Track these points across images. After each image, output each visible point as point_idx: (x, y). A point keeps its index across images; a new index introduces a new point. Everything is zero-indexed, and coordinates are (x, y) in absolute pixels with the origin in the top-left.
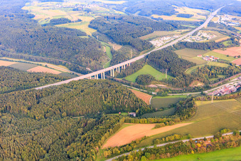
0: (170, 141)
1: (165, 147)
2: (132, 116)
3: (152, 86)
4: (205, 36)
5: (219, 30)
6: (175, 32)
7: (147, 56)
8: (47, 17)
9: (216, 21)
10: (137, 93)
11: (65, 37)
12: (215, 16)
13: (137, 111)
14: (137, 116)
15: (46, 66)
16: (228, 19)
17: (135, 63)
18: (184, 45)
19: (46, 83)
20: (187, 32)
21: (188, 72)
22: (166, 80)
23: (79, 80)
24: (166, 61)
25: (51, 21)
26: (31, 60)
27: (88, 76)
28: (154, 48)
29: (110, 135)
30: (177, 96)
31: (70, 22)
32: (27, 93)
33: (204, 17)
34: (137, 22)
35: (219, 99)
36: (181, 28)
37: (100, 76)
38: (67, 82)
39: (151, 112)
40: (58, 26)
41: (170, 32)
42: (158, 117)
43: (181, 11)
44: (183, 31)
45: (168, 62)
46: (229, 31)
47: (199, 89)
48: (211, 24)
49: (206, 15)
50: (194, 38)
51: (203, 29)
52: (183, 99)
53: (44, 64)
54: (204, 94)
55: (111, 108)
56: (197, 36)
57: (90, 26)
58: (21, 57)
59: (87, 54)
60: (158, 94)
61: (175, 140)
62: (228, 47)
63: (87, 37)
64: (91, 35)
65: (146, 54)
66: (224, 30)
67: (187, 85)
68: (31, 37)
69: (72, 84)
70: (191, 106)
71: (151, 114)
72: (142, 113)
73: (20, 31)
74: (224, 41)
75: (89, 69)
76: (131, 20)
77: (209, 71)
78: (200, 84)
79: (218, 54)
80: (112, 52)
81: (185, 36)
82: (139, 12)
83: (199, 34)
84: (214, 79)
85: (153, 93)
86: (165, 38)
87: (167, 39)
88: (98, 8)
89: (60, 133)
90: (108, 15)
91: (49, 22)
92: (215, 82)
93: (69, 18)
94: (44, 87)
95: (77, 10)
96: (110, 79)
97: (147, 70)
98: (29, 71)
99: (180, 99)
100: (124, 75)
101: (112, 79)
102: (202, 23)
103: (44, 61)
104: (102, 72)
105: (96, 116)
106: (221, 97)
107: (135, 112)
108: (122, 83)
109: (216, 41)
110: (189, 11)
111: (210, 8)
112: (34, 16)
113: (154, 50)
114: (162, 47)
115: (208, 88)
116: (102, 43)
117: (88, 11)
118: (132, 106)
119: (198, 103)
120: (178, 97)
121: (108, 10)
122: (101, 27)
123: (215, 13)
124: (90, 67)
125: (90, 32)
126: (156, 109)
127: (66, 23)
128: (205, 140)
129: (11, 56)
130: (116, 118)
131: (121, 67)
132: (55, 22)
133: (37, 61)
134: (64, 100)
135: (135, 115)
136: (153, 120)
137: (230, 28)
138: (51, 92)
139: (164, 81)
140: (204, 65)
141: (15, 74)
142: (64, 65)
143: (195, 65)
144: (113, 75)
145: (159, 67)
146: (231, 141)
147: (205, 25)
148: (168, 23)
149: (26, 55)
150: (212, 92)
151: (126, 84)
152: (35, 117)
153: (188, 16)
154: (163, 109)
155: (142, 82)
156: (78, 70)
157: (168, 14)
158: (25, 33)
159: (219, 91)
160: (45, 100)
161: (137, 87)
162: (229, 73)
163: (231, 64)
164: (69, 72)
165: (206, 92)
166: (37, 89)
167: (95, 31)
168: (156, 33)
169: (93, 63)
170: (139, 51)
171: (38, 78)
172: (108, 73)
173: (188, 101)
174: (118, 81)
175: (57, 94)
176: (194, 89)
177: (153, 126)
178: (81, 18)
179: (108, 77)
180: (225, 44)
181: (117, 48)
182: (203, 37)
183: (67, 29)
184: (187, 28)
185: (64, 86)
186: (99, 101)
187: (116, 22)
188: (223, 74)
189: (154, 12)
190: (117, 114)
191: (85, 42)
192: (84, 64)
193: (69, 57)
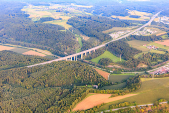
0: (121, 107)
1: (118, 111)
2: (95, 88)
3: (110, 66)
4: (149, 31)
5: (159, 27)
6: (128, 28)
7: (107, 45)
8: (38, 16)
9: (157, 20)
10: (100, 71)
11: (50, 30)
12: (156, 17)
13: (99, 84)
14: (98, 88)
15: (36, 51)
16: (165, 20)
17: (99, 49)
18: (134, 37)
19: (35, 63)
20: (136, 28)
21: (136, 57)
22: (120, 62)
23: (59, 61)
24: (120, 48)
25: (41, 19)
26: (26, 46)
27: (65, 58)
28: (112, 39)
29: (79, 101)
31: (54, 20)
32: (21, 69)
33: (149, 18)
34: (101, 21)
35: (158, 77)
36: (132, 25)
37: (73, 59)
38: (50, 62)
39: (109, 85)
40: (45, 22)
41: (124, 28)
42: (113, 89)
43: (132, 13)
44: (133, 27)
45: (122, 49)
46: (166, 28)
47: (144, 70)
48: (153, 23)
49: (150, 17)
50: (141, 32)
51: (147, 26)
52: (132, 77)
53: (35, 49)
54: (147, 73)
55: (80, 81)
56: (143, 31)
57: (67, 23)
58: (19, 44)
59: (65, 43)
60: (114, 72)
61: (126, 106)
62: (165, 39)
63: (65, 31)
64: (68, 29)
66: (163, 27)
67: (135, 66)
68: (26, 30)
69: (53, 64)
70: (138, 81)
71: (108, 87)
72: (102, 86)
73: (19, 25)
74: (162, 35)
75: (66, 53)
76: (97, 19)
77: (151, 56)
78: (144, 66)
79: (158, 44)
80: (83, 42)
81: (135, 31)
82: (102, 13)
83: (144, 30)
84: (155, 62)
85: (111, 71)
86: (120, 32)
87: (122, 33)
88: (74, 10)
89: (43, 99)
90: (81, 15)
91: (39, 20)
92: (155, 64)
93: (53, 17)
94: (33, 66)
95: (59, 11)
96: (80, 61)
97: (107, 55)
98: (24, 54)
99: (130, 76)
100: (91, 58)
101: (82, 61)
102: (147, 22)
103: (34, 47)
104: (75, 55)
105: (69, 87)
106: (159, 75)
107: (97, 85)
108: (89, 63)
109: (157, 35)
110: (138, 13)
112: (29, 15)
113: (112, 41)
114: (118, 39)
115: (150, 68)
116: (76, 35)
117: (67, 12)
118: (95, 81)
119: (142, 80)
120: (128, 74)
121: (81, 12)
122: (75, 24)
123: (156, 15)
124: (66, 52)
125: (67, 27)
126: (113, 83)
127: (51, 20)
128: (147, 106)
129: (12, 43)
130: (84, 89)
131: (88, 52)
132: (43, 20)
133: (30, 47)
134: (47, 75)
135: (97, 87)
136: (109, 91)
137: (167, 26)
138: (38, 69)
139: (118, 63)
140: (147, 52)
141: (14, 56)
142: (49, 50)
143: (141, 52)
144: (83, 58)
145: (116, 53)
146: (166, 108)
147: (149, 24)
148: (123, 22)
149: (22, 43)
150: (153, 71)
151: (91, 64)
152: (26, 87)
153: (137, 17)
154: (118, 83)
155: (103, 63)
156: (58, 53)
157: (123, 16)
158: (22, 27)
159: (158, 71)
160: (34, 75)
161: (99, 67)
162: (165, 58)
163: (167, 52)
164: (52, 55)
165: (148, 71)
166: (28, 67)
167: (71, 26)
168: (114, 29)
169: (69, 49)
170: (102, 41)
171: (30, 59)
172: (79, 57)
173: (135, 78)
174: (86, 62)
175: (42, 71)
176: (140, 69)
177: (109, 95)
178: (61, 17)
179: (79, 59)
180: (163, 37)
181: (86, 38)
182: (147, 32)
183: (51, 25)
184: (136, 25)
185: (48, 65)
186: (72, 77)
187: (86, 20)
188: (161, 59)
189: (113, 14)
190: (84, 86)
191: (63, 34)
192: (62, 50)
193: (52, 45)
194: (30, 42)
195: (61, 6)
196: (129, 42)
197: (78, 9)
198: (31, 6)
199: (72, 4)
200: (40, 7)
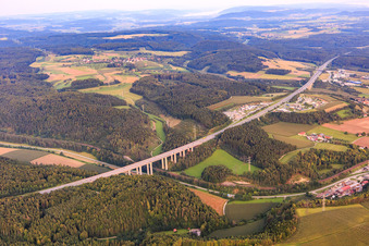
2: (193, 235)
3: (227, 183)
4: (310, 103)
5: (332, 92)
6: (264, 97)
7: (219, 137)
8: (67, 78)
9: (325, 78)
10: (205, 196)
11: (93, 108)
12: (324, 72)
13: (203, 227)
14: (202, 235)
15: (61, 154)
16: (343, 76)
17: (201, 147)
18: (277, 117)
19: (58, 183)
20: (282, 97)
21: (284, 160)
22: (249, 173)
23: (111, 177)
24: (249, 143)
25: (74, 83)
26: (39, 145)
27: (127, 169)
28: (231, 122)
30: (267, 199)
31: (102, 84)
32: (26, 199)
33: (307, 74)
34: (204, 83)
35: (334, 205)
36: (272, 91)
37: (144, 169)
38: (91, 180)
39: (226, 227)
40: (82, 91)
41: (255, 98)
42: (236, 236)
43: (271, 64)
44: (275, 95)
45: (252, 145)
46: (346, 95)
47: (302, 188)
48: (318, 84)
49: (311, 71)
50: (292, 106)
51: (306, 92)
52: (277, 205)
53: (59, 151)
54: (311, 196)
56: (297, 103)
57: (132, 91)
58: (24, 141)
59: (127, 135)
60: (238, 197)
62: (345, 119)
63: (127, 107)
64: (133, 104)
65: (219, 132)
66: (339, 92)
67: (283, 182)
68: (41, 109)
69: (99, 183)
70: (290, 216)
71: (226, 232)
72: (210, 230)
73: (24, 99)
74: (338, 110)
75: (128, 158)
76: (195, 80)
77: (317, 158)
78: (303, 180)
79: (330, 130)
80: (166, 130)
81: (279, 103)
82: (207, 68)
83: (300, 99)
84: (326, 171)
85: (229, 195)
86: (247, 106)
87: (250, 108)
88: (146, 62)
90: (161, 73)
91: (69, 85)
92: (328, 176)
93: (101, 78)
94: (54, 189)
95: (114, 66)
96: (160, 173)
97: (220, 157)
98: (34, 162)
99: (273, 205)
100: (183, 167)
101: (165, 174)
102: (304, 82)
103: (58, 146)
104: (148, 162)
105: (136, 235)
106: (337, 200)
107: (199, 227)
108: (180, 179)
109: (327, 110)
110: (284, 64)
111: (316, 59)
112: (47, 77)
113: (230, 126)
114: (244, 122)
115: (316, 185)
116: (151, 116)
117: (130, 67)
118: (195, 219)
119: (301, 212)
120: (269, 201)
121: (161, 66)
122: (149, 92)
123: (324, 67)
124: (130, 154)
125: (132, 99)
126: (234, 222)
127: (96, 86)
129: (8, 140)
130: (168, 240)
131: (178, 154)
132: (78, 85)
133: (48, 146)
134: (84, 211)
135: (199, 233)
137: (348, 90)
138: (66, 196)
139: (246, 176)
140: (308, 149)
141: (11, 169)
142: (90, 152)
143: (295, 148)
144: (166, 166)
145: (239, 153)
147: (309, 86)
148: (253, 83)
149: (32, 138)
150: (323, 192)
151: (185, 181)
152: (35, 240)
153: (283, 72)
154: (245, 222)
155: (213, 178)
156: (111, 158)
157: (253, 71)
158: (31, 103)
159: (334, 190)
160: (54, 211)
161: (203, 186)
162: (349, 160)
163: (351, 146)
164: (97, 162)
165: (314, 192)
166: (42, 192)
167: (139, 97)
168: (234, 99)
169: (135, 148)
170: (207, 128)
171: (47, 174)
172: (157, 164)
173: (284, 209)
174: (173, 177)
175: (74, 201)
176: (294, 187)
178: (119, 78)
179: (158, 170)
180: (341, 114)
181: (173, 123)
182: (306, 104)
183: (97, 95)
184: (281, 91)
185: (87, 186)
186: (141, 211)
187: (172, 83)
188: (340, 162)
189: (231, 68)
190: (170, 233)
191: (123, 116)
192: (120, 150)
193: (98, 139)
194: (49, 135)
195: (117, 55)
196: (266, 128)
197: (156, 59)
198: (52, 57)
199: (143, 50)
200: (72, 57)
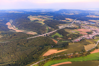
0: (61, 55)
3: (58, 38)
4: (73, 26)
6: (65, 24)
7: (57, 31)
10: (54, 40)
11: (37, 25)
16: (78, 22)
17: (54, 32)
18: (67, 28)
21: (68, 35)
23: (39, 36)
24: (62, 32)
26: (28, 31)
27: (42, 35)
29: (45, 52)
30: (64, 41)
36: (67, 23)
37: (45, 35)
39: (57, 46)
42: (59, 48)
43: (67, 19)
46: (79, 25)
47: (70, 40)
48: (74, 23)
49: (73, 20)
50: (69, 26)
51: (72, 24)
52: (66, 43)
53: (31, 32)
55: (46, 44)
57: (43, 22)
58: (25, 30)
59: (42, 30)
60: (59, 41)
61: (63, 54)
66: (77, 24)
67: (67, 39)
68: (28, 24)
69: (37, 37)
70: (68, 45)
71: (57, 47)
72: (55, 46)
73: (26, 23)
76: (54, 21)
77: (73, 35)
78: (70, 39)
79: (76, 30)
80: (49, 29)
82: (56, 19)
84: (74, 37)
87: (63, 26)
88: (46, 18)
89: (32, 51)
91: (33, 21)
93: (39, 20)
94: (30, 38)
95: (41, 18)
97: (57, 34)
98: (27, 33)
99: (65, 42)
100: (51, 35)
102: (72, 22)
103: (31, 31)
104: (45, 34)
105: (42, 46)
106: (76, 42)
109: (75, 27)
110: (69, 19)
111: (74, 19)
112: (30, 19)
113: (59, 29)
114: (61, 28)
115: (72, 40)
116: (46, 27)
117: (44, 18)
118: (52, 44)
119: (70, 44)
123: (75, 20)
125: (43, 24)
126: (59, 45)
128: (71, 55)
129: (23, 29)
130: (47, 48)
131: (50, 33)
132: (35, 21)
134: (34, 42)
135: (53, 47)
136: (57, 48)
137: (79, 24)
139: (61, 37)
140: (72, 33)
142: (36, 32)
143: (69, 33)
144: (48, 35)
145: (60, 34)
146: (78, 55)
147: (73, 23)
148: (63, 22)
149: (27, 29)
151: (51, 38)
153: (69, 20)
155: (56, 37)
156: (39, 33)
157: (64, 20)
159: (75, 40)
160: (29, 42)
163: (79, 33)
164: (37, 34)
167: (45, 23)
168: (60, 25)
169: (43, 32)
170: (55, 29)
171: (28, 35)
172: (47, 35)
174: (49, 37)
175: (33, 40)
177: (57, 50)
178: (42, 20)
180: (77, 28)
181: (50, 28)
183: (38, 23)
185: (35, 38)
186: (43, 42)
187: (50, 21)
188: (77, 36)
189: (60, 19)
190: (48, 46)
191: (42, 26)
192: (41, 32)
193: (37, 30)
194: (29, 29)
195: (42, 16)
196: (65, 30)
197: (48, 17)
198: (31, 16)
199: (46, 16)
200: (34, 16)
